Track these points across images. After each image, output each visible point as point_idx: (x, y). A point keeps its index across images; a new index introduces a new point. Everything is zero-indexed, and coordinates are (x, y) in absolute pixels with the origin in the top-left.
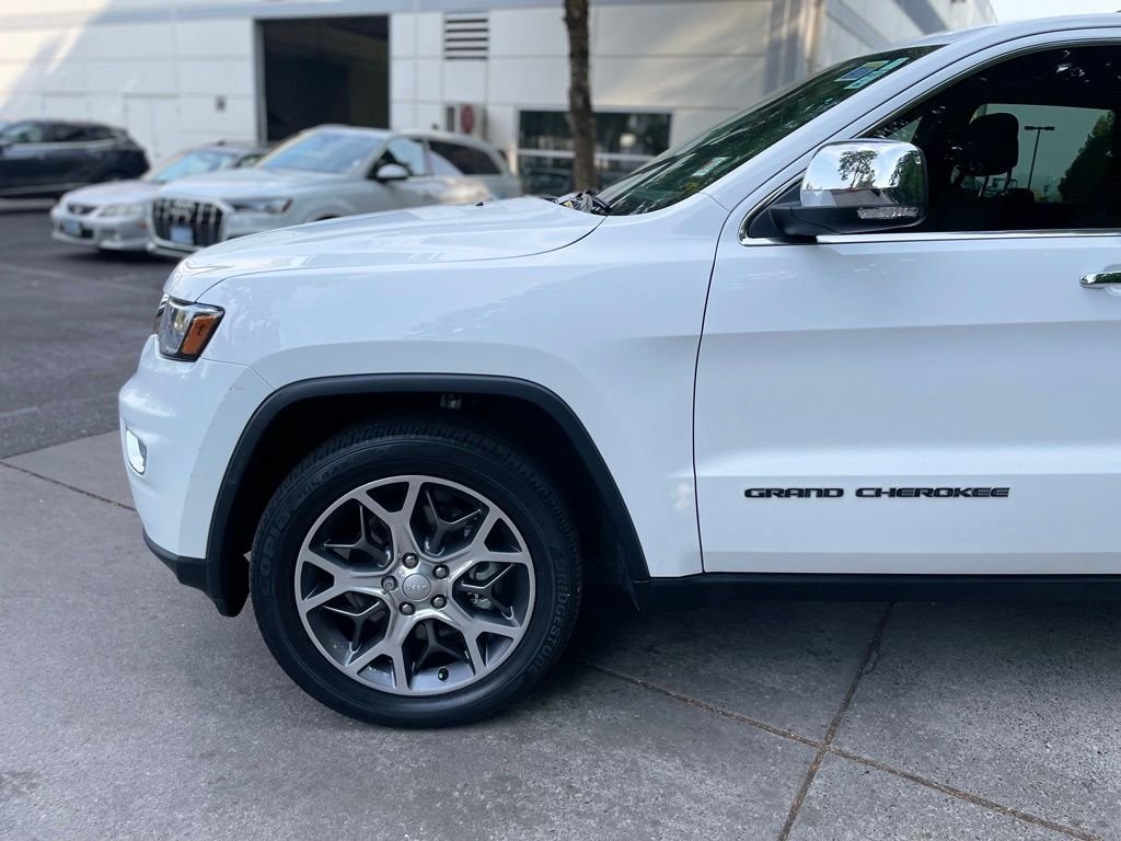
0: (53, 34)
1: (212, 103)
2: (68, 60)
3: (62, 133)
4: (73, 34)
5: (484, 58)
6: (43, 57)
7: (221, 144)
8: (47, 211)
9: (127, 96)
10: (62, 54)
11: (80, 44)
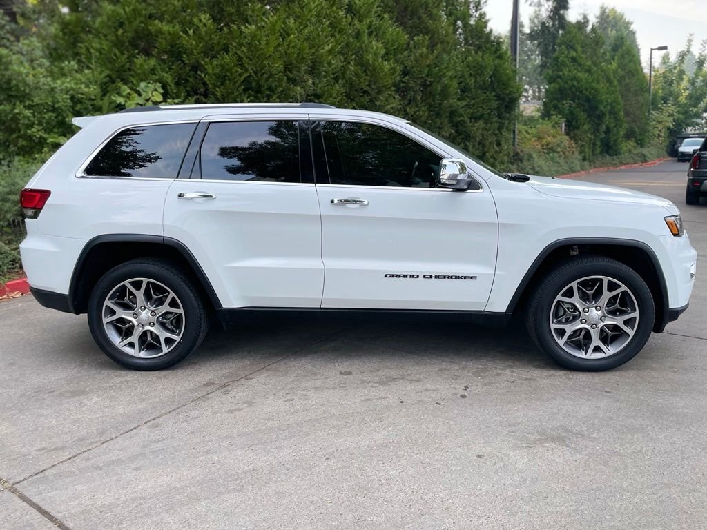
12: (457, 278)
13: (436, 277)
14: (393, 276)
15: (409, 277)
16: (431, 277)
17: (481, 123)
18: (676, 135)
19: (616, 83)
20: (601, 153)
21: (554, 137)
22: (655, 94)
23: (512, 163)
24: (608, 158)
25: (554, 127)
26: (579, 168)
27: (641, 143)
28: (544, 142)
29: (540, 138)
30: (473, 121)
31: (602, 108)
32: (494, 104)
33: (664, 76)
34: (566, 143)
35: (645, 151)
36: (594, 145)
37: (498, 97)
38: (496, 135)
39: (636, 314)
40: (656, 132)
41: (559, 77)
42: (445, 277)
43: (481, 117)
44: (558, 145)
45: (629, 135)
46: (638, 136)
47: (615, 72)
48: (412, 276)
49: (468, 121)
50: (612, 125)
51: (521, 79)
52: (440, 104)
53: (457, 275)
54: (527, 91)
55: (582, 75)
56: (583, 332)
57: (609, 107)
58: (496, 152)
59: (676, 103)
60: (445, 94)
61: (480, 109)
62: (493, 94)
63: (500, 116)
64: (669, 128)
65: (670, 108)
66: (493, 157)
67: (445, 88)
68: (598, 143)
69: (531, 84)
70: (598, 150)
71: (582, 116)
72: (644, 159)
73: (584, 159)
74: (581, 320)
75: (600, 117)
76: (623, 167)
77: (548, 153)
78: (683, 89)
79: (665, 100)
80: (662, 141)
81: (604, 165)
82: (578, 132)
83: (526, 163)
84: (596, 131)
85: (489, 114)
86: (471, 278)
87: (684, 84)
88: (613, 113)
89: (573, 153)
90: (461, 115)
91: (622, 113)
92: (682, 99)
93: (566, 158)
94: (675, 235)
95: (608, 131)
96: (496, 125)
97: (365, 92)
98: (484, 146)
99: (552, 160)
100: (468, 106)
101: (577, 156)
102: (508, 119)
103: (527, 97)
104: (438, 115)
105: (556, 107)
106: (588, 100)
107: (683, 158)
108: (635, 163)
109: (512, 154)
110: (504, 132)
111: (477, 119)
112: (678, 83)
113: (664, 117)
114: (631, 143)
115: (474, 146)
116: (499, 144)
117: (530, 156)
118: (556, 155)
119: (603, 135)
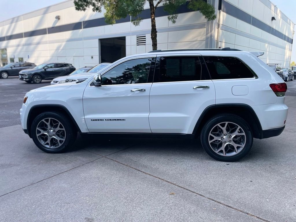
0: (60, 43)
1: (91, 57)
2: (62, 49)
3: (59, 66)
4: (64, 43)
5: (145, 45)
6: (58, 49)
7: (86, 67)
8: (50, 82)
9: (74, 56)
10: (61, 48)
11: (65, 46)
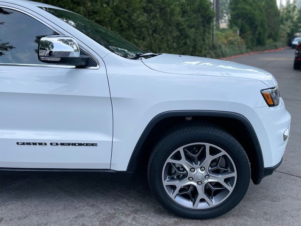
12: (80, 144)
13: (62, 144)
14: (23, 144)
15: (38, 144)
16: (57, 144)
17: (193, 30)
18: (291, 36)
19: (264, 11)
20: (256, 45)
21: (234, 37)
22: (282, 17)
23: (211, 50)
24: (259, 47)
25: (234, 32)
26: (245, 52)
27: (275, 40)
28: (229, 39)
29: (226, 38)
30: (189, 28)
31: (256, 23)
32: (201, 20)
33: (287, 8)
34: (240, 40)
35: (277, 44)
36: (253, 41)
37: (202, 16)
38: (202, 36)
39: (235, 174)
40: (282, 35)
41: (237, 8)
42: (69, 144)
43: (193, 26)
44: (236, 41)
45: (270, 36)
46: (274, 37)
47: (264, 6)
48: (40, 144)
49: (187, 28)
50: (261, 31)
51: (222, 12)
52: (170, 19)
53: (80, 143)
54: (225, 17)
55: (248, 7)
56: (191, 188)
57: (260, 23)
58: (202, 44)
59: (292, 21)
60: (172, 13)
61: (193, 22)
62: (200, 14)
63: (204, 26)
64: (288, 33)
65: (289, 23)
66: (200, 46)
67: (172, 11)
68: (255, 40)
69: (227, 14)
70: (255, 43)
71: (247, 27)
72: (276, 47)
73: (248, 48)
74: (189, 178)
75: (256, 27)
76: (266, 51)
77: (230, 45)
78: (295, 15)
79: (287, 20)
80: (285, 39)
81: (257, 50)
82: (245, 35)
83: (218, 50)
84: (254, 34)
85: (198, 25)
86: (92, 145)
87: (296, 12)
88: (262, 25)
89: (243, 45)
90: (183, 25)
91: (266, 26)
92: (295, 19)
93: (239, 47)
94: (270, 106)
95: (260, 34)
96: (202, 31)
97: (126, 12)
98: (195, 41)
99: (232, 48)
100: (186, 21)
101: (244, 47)
102: (208, 27)
103: (225, 20)
104: (170, 25)
105: (235, 23)
106: (250, 19)
107: (294, 47)
108: (272, 49)
109: (211, 45)
110: (207, 34)
111: (191, 27)
112: (293, 12)
113: (286, 28)
114: (271, 40)
115: (190, 41)
116: (204, 40)
117: (220, 46)
118: (234, 46)
119: (257, 36)
